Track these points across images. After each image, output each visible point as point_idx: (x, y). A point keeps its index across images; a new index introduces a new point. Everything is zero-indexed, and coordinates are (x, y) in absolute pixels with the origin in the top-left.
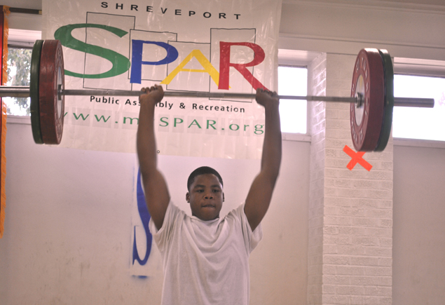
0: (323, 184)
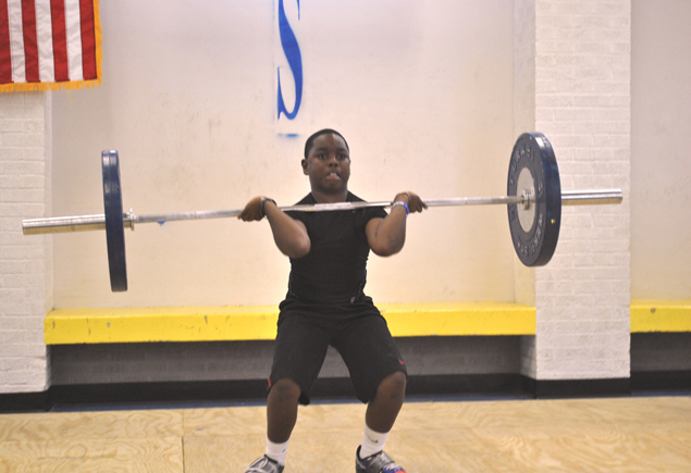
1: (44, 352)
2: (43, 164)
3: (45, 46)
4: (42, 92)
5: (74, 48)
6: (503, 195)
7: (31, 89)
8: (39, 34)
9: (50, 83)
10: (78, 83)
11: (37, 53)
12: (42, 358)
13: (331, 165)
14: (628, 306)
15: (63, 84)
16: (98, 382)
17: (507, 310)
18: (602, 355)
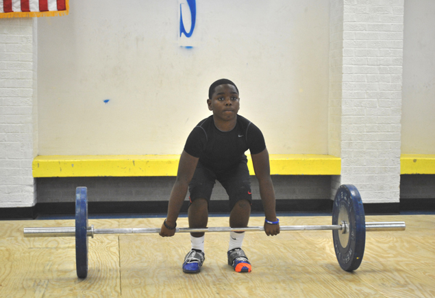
1: (32, 182)
2: (32, 63)
4: (31, 18)
7: (24, 16)
9: (36, 12)
10: (54, 12)
12: (31, 186)
13: (227, 105)
14: (399, 157)
15: (44, 13)
16: (66, 201)
17: (323, 159)
18: (382, 188)
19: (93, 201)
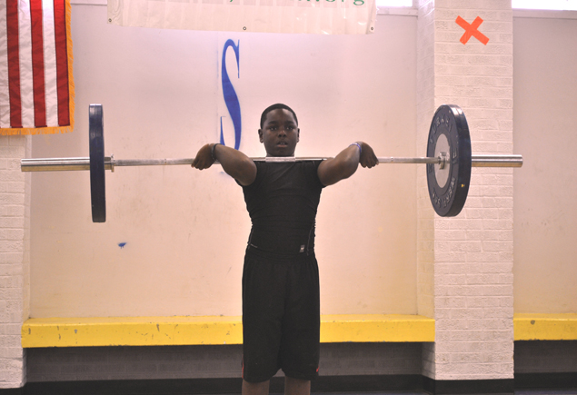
0: (433, 61)
1: (20, 354)
2: (23, 195)
3: (27, 98)
4: (24, 136)
5: (51, 100)
6: (424, 156)
7: (14, 134)
8: (22, 88)
9: (30, 129)
10: (54, 128)
11: (20, 104)
12: (19, 359)
13: (280, 136)
14: (512, 318)
15: (41, 129)
16: (66, 380)
17: (410, 320)
18: (490, 359)
19: (104, 379)
